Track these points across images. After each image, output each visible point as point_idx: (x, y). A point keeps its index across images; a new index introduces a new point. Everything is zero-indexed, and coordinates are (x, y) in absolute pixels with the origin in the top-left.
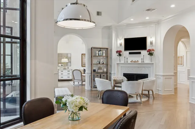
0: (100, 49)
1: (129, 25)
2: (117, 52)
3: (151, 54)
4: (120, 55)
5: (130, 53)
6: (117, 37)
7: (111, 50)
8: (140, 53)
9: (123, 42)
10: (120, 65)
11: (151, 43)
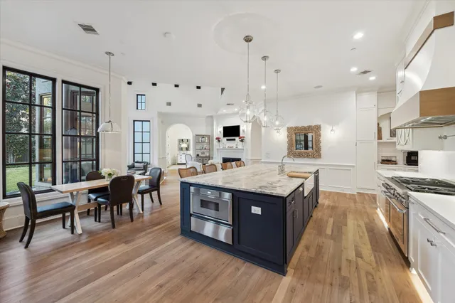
0: (203, 137)
1: (226, 116)
2: (217, 139)
3: (242, 141)
4: (219, 141)
5: (227, 140)
6: (218, 125)
7: (213, 137)
8: (234, 140)
9: (222, 130)
10: (220, 151)
11: (244, 131)
